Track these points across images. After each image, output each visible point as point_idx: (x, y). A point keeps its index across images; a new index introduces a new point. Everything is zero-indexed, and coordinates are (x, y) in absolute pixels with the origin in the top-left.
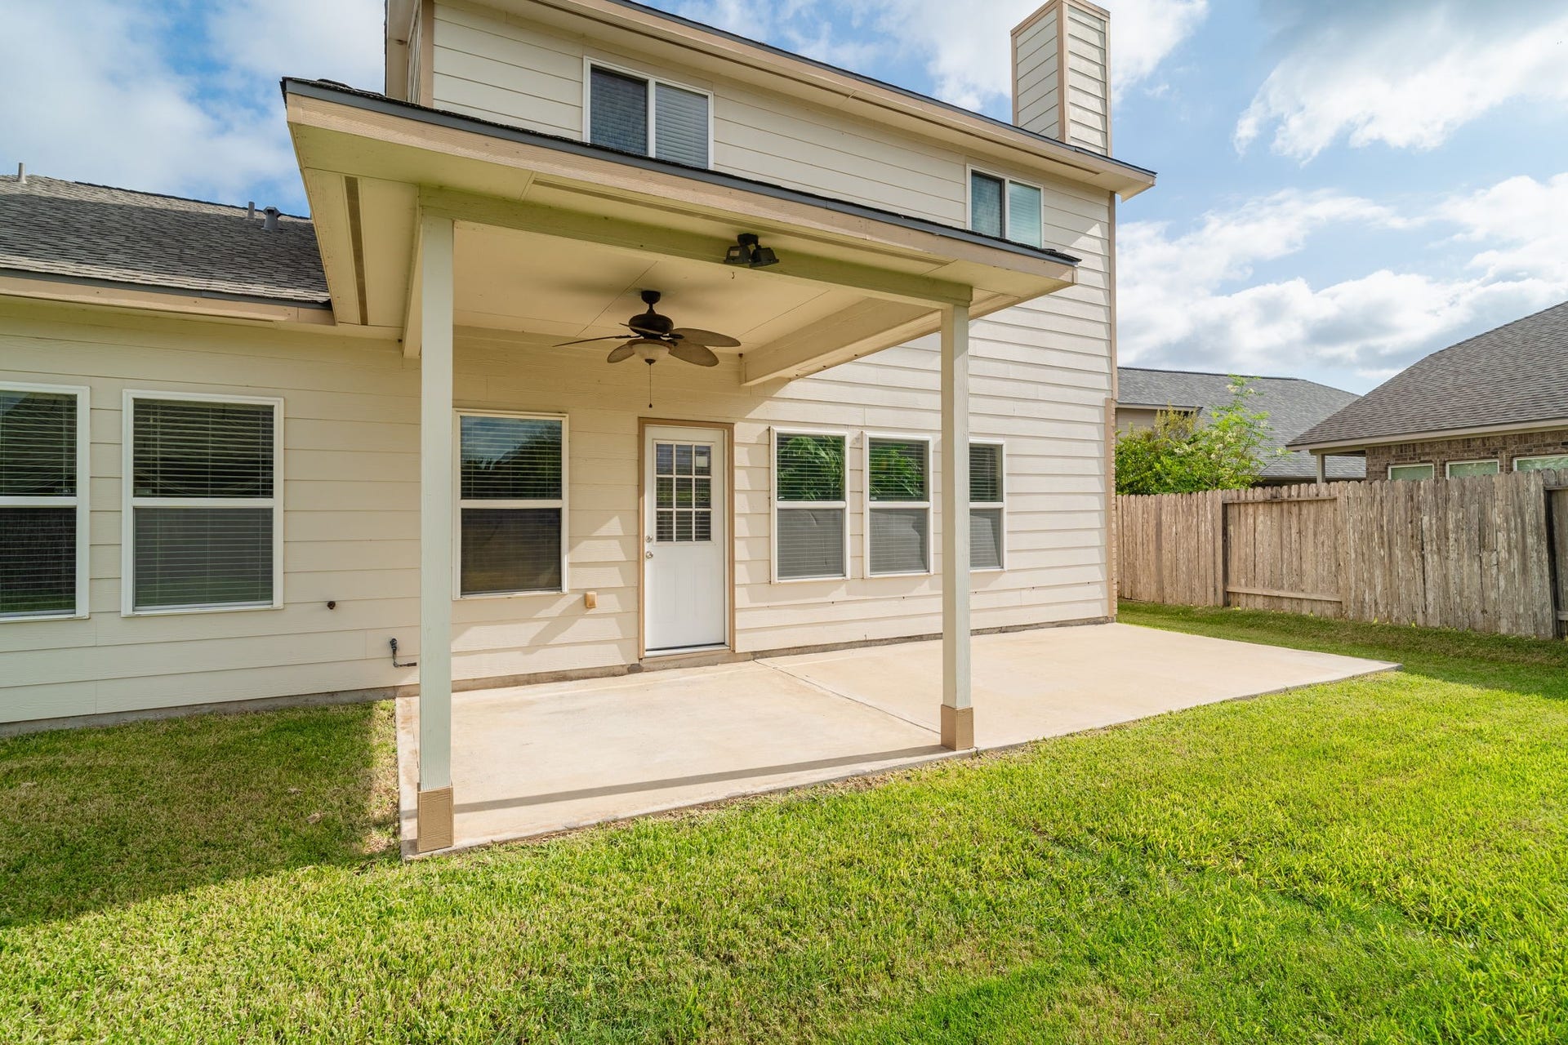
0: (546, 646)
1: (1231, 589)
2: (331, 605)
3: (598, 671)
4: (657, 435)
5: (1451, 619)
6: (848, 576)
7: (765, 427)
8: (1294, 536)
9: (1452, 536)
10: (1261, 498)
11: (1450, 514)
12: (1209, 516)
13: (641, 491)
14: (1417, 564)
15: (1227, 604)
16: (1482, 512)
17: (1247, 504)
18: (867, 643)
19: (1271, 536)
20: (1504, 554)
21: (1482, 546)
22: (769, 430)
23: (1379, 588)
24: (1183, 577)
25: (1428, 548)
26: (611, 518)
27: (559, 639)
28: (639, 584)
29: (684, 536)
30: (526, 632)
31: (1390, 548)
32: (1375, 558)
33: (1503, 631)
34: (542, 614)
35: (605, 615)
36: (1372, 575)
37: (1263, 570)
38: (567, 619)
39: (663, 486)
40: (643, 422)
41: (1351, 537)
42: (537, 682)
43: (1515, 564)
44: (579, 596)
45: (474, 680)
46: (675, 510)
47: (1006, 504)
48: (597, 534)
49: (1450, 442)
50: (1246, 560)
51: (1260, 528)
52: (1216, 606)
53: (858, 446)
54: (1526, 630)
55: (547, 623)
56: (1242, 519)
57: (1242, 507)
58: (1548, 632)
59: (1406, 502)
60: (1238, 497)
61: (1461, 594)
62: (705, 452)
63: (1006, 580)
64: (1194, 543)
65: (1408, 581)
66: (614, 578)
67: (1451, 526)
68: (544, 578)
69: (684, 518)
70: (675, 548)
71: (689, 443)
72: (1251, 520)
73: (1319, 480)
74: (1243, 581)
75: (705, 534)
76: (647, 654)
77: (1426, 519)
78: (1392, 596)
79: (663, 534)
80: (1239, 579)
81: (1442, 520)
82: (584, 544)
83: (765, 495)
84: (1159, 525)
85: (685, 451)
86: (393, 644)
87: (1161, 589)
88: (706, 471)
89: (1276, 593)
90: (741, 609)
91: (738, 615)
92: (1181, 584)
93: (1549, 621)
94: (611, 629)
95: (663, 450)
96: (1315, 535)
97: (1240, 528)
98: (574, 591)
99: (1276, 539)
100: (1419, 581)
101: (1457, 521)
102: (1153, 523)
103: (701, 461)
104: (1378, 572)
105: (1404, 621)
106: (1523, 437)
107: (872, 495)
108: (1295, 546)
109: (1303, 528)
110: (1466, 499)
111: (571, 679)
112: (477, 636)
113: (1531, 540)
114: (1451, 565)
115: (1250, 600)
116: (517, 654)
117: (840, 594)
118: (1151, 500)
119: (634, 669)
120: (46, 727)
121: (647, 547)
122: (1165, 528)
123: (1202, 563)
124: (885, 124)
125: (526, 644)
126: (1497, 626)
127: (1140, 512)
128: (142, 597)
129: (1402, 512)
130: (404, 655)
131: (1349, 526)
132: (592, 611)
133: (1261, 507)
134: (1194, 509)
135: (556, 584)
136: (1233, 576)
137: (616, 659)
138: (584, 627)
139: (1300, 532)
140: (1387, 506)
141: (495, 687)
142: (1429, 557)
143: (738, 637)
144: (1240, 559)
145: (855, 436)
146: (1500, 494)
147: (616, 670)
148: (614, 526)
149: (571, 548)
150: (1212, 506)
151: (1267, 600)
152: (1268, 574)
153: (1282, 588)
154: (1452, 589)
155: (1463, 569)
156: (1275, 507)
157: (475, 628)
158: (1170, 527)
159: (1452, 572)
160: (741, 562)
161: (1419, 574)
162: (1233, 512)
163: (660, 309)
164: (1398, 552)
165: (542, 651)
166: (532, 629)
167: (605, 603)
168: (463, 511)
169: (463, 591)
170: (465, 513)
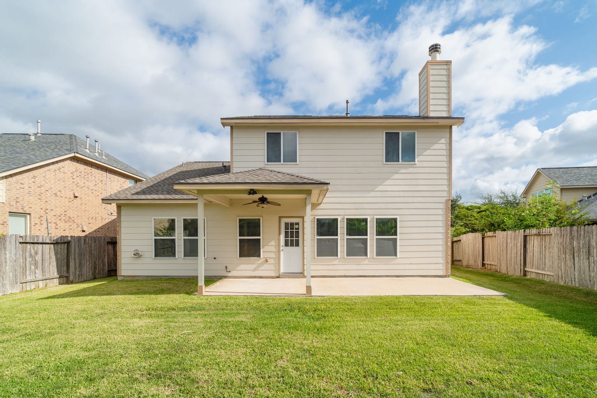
0: (258, 270)
1: (526, 269)
2: (215, 258)
3: (269, 277)
4: (284, 221)
6: (339, 257)
7: (313, 217)
8: (544, 249)
9: (581, 250)
10: (535, 233)
11: (581, 241)
12: (520, 240)
13: (280, 234)
14: (572, 261)
15: (524, 275)
16: (589, 241)
17: (532, 235)
18: (346, 276)
19: (538, 248)
21: (589, 254)
23: (563, 270)
24: (513, 264)
25: (575, 255)
26: (272, 241)
27: (260, 269)
28: (279, 257)
29: (292, 245)
30: (253, 267)
31: (565, 255)
32: (562, 258)
34: (256, 263)
35: (271, 264)
36: (561, 265)
37: (535, 262)
38: (262, 264)
39: (286, 233)
40: (280, 218)
41: (556, 250)
42: (256, 278)
44: (265, 259)
46: (289, 239)
47: (398, 237)
48: (269, 244)
50: (531, 258)
51: (535, 245)
53: (343, 221)
55: (258, 265)
56: (530, 241)
57: (530, 237)
59: (570, 236)
60: (530, 233)
61: (584, 274)
62: (298, 224)
63: (398, 261)
64: (516, 251)
65: (570, 268)
66: (273, 255)
67: (581, 246)
68: (257, 255)
69: (292, 241)
70: (290, 248)
71: (293, 222)
72: (532, 243)
74: (530, 266)
75: (297, 245)
76: (281, 274)
77: (575, 243)
78: (566, 273)
79: (286, 245)
80: (528, 266)
81: (579, 243)
82: (266, 247)
83: (313, 235)
84: (507, 243)
85: (292, 224)
86: (226, 267)
87: (507, 269)
88: (298, 229)
89: (538, 272)
91: (305, 266)
92: (512, 267)
94: (272, 267)
95: (286, 224)
96: (549, 248)
98: (263, 258)
100: (573, 268)
101: (583, 244)
102: (505, 243)
103: (297, 226)
107: (347, 234)
108: (544, 253)
109: (546, 246)
110: (585, 235)
112: (242, 267)
114: (581, 262)
115: (531, 274)
116: (251, 271)
117: (336, 262)
118: (505, 233)
119: (278, 277)
120: (172, 277)
121: (281, 248)
122: (508, 244)
125: (253, 269)
126: (594, 287)
127: (502, 238)
128: (185, 256)
129: (569, 240)
130: (228, 269)
131: (555, 245)
132: (268, 263)
133: (535, 237)
134: (516, 237)
135: (259, 256)
136: (526, 264)
137: (273, 274)
138: (266, 266)
139: (545, 247)
142: (575, 258)
143: (305, 272)
145: (342, 218)
147: (273, 277)
148: (273, 243)
149: (263, 248)
150: (521, 236)
151: (536, 274)
152: (536, 264)
153: (540, 269)
154: (582, 272)
155: (584, 264)
156: (539, 237)
157: (242, 265)
158: (510, 245)
159: (582, 264)
161: (573, 265)
162: (528, 238)
164: (568, 257)
165: (256, 271)
166: (255, 266)
167: (271, 261)
168: (239, 239)
169: (240, 257)
170: (240, 240)
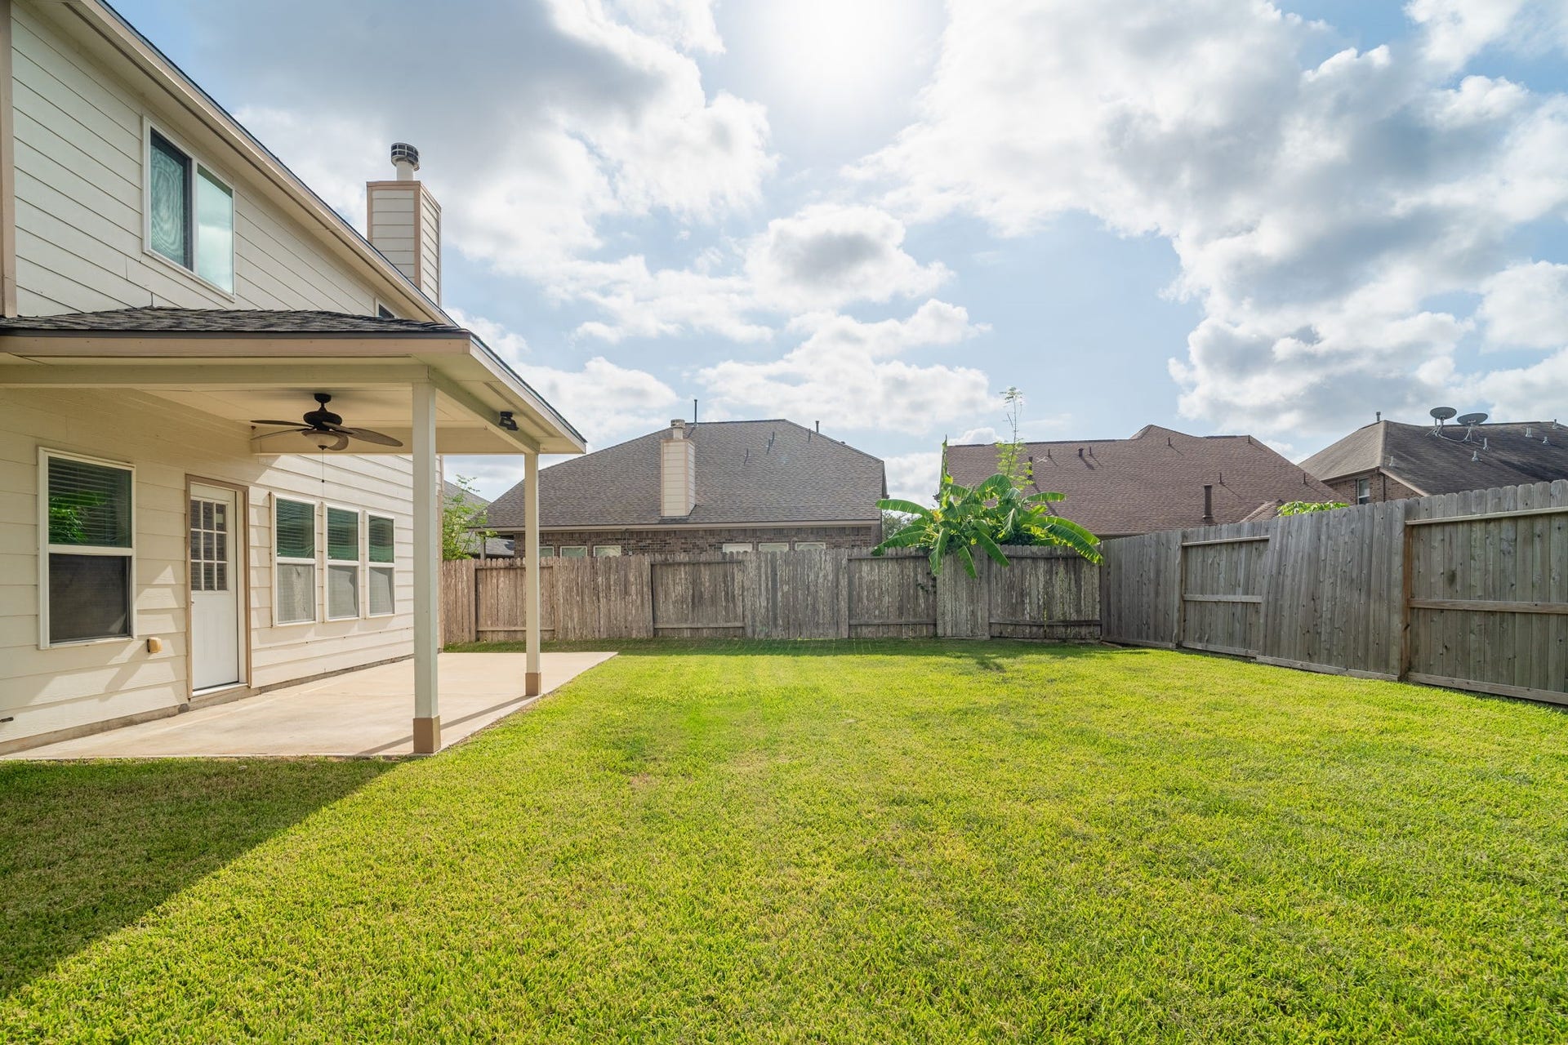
0: (117, 692)
1: (481, 630)
3: (156, 714)
5: (611, 633)
6: (317, 620)
7: (267, 492)
9: (612, 588)
10: (503, 566)
11: (612, 576)
12: (464, 578)
14: (596, 604)
15: (478, 639)
16: (626, 576)
17: (492, 569)
18: (326, 675)
19: (509, 591)
20: (634, 597)
21: (626, 593)
22: (270, 494)
23: (576, 620)
25: (601, 595)
26: (165, 568)
27: (128, 685)
28: (187, 630)
29: (209, 585)
30: (100, 679)
31: (582, 596)
32: (574, 602)
33: (634, 636)
34: (113, 662)
35: (164, 659)
36: (572, 612)
37: (503, 614)
38: (134, 663)
39: (193, 538)
40: (188, 479)
41: (561, 589)
42: (111, 727)
43: (639, 602)
44: (146, 641)
45: (56, 732)
46: (202, 561)
47: (395, 565)
48: (157, 582)
49: (562, 533)
50: (491, 608)
51: (501, 585)
52: (470, 642)
54: (644, 635)
55: (118, 669)
56: (489, 579)
57: (488, 573)
58: (651, 634)
60: (485, 565)
61: (616, 619)
62: (221, 509)
63: (396, 622)
64: (453, 597)
65: (591, 614)
66: (169, 624)
68: (117, 626)
69: (209, 570)
70: (205, 596)
71: (212, 501)
72: (495, 581)
73: (482, 556)
74: (489, 623)
75: (222, 586)
76: (195, 694)
77: (600, 579)
78: (583, 622)
79: (195, 584)
80: (486, 621)
81: (608, 579)
82: (148, 592)
83: (267, 551)
85: (209, 508)
88: (223, 527)
89: (513, 629)
90: (256, 650)
91: (254, 655)
93: (652, 629)
94: (166, 673)
95: (194, 507)
97: (486, 584)
98: (141, 636)
99: (512, 593)
100: (597, 613)
101: (615, 580)
103: (220, 518)
104: (575, 610)
105: (589, 637)
106: (598, 534)
107: (329, 553)
111: (136, 723)
112: (60, 686)
113: (645, 589)
114: (612, 604)
115: (494, 635)
116: (96, 701)
117: (313, 635)
119: (183, 709)
121: (191, 597)
123: (459, 612)
124: (333, 251)
125: (102, 691)
126: (632, 634)
129: (588, 576)
131: (560, 583)
132: (153, 656)
133: (502, 572)
134: (453, 572)
135: (126, 631)
136: (482, 621)
137: (170, 701)
138: (146, 671)
140: (581, 571)
141: (74, 738)
142: (601, 599)
143: (254, 674)
144: (487, 607)
145: (319, 505)
146: (633, 566)
147: (170, 712)
148: (168, 575)
149: (138, 595)
150: (466, 571)
151: (506, 634)
152: (507, 616)
153: (516, 625)
154: (612, 617)
155: (617, 605)
156: (512, 572)
157: (58, 678)
159: (612, 607)
160: (255, 609)
161: (596, 610)
162: (482, 575)
163: (330, 408)
164: (586, 598)
165: (117, 697)
166: (107, 676)
167: (165, 648)
168: (51, 555)
169: (55, 637)
170: (53, 557)
